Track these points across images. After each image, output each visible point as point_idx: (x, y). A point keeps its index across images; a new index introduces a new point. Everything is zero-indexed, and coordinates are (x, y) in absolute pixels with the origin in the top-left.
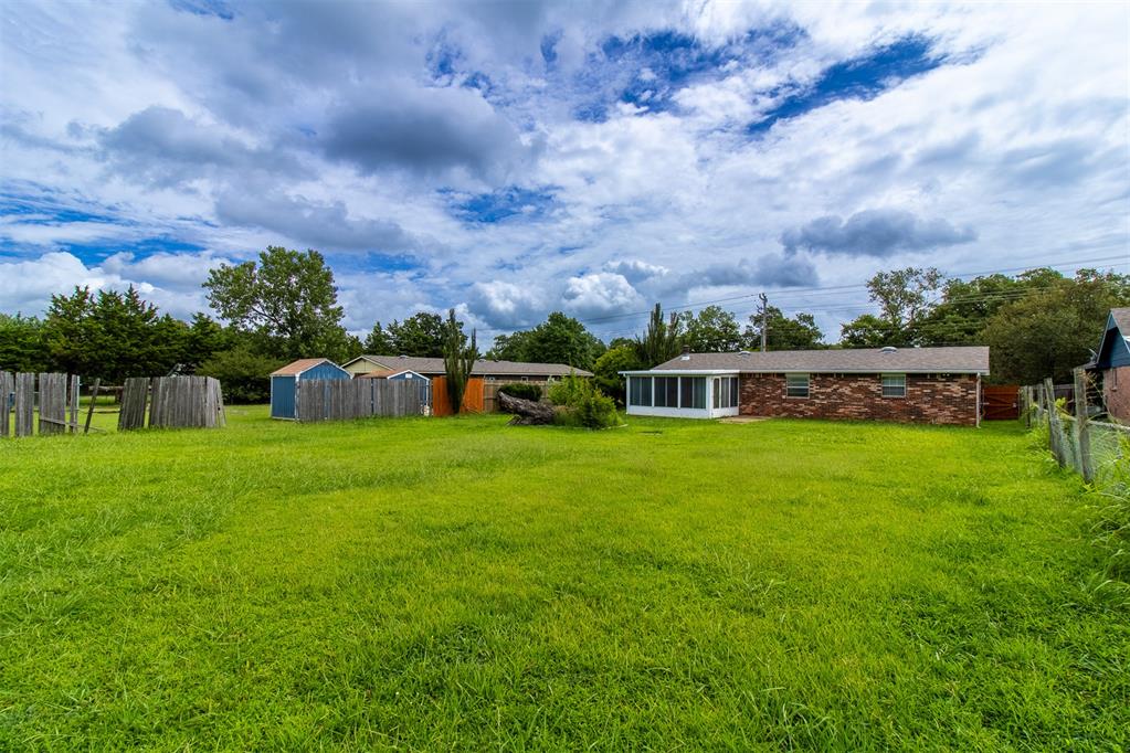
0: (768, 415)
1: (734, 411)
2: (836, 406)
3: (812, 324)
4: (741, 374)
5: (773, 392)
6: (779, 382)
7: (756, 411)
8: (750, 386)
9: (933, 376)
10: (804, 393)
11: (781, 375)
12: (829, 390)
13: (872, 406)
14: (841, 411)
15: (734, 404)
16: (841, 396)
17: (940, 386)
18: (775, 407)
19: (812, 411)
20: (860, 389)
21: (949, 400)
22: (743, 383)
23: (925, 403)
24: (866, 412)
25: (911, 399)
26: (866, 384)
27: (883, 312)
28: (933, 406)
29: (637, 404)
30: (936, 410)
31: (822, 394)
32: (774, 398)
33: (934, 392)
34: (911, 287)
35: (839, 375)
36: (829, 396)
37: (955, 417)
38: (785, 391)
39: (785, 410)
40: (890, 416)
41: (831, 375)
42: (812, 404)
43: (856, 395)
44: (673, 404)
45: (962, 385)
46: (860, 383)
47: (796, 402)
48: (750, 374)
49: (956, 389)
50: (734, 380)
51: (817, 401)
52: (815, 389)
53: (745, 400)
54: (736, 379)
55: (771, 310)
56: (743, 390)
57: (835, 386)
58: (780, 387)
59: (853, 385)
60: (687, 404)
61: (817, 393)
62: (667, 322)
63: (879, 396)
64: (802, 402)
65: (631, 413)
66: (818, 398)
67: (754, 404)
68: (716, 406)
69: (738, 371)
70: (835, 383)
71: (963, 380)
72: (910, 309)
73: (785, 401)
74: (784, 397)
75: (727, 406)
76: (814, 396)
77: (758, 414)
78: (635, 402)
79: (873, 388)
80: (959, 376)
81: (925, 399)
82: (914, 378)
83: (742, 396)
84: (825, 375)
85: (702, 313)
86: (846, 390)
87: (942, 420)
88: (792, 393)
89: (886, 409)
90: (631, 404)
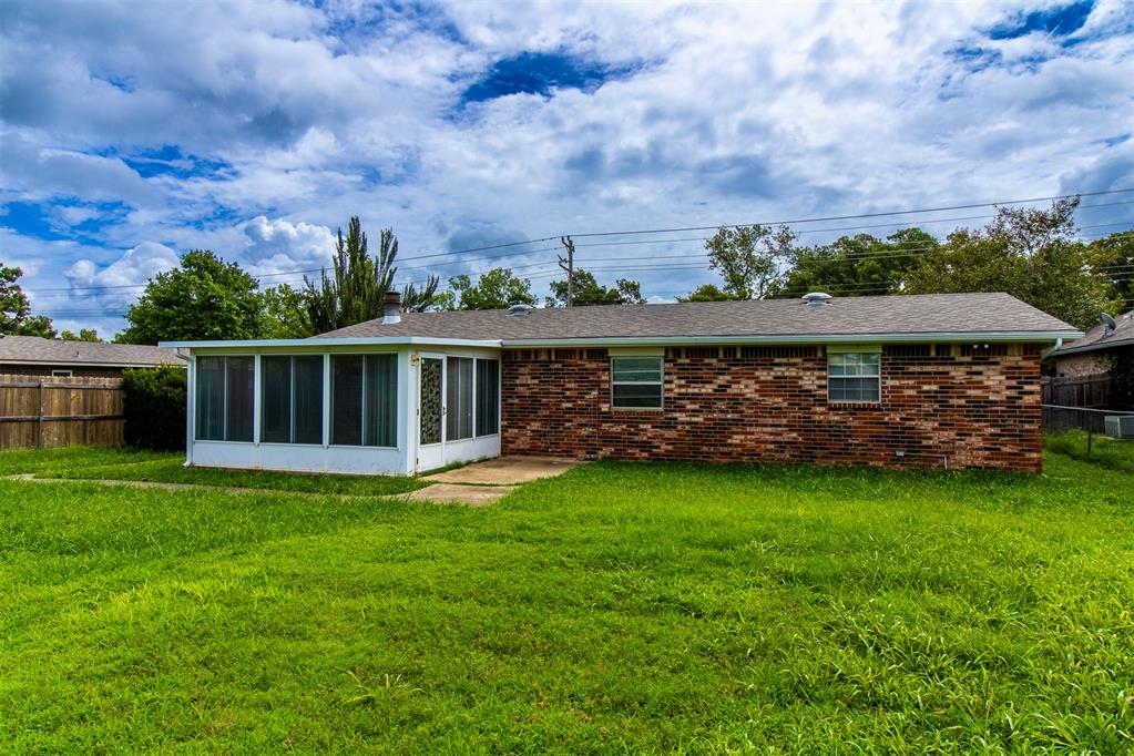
0: (569, 453)
1: (490, 445)
2: (723, 428)
3: (637, 296)
4: (506, 353)
5: (581, 396)
6: (594, 372)
7: (541, 444)
8: (526, 380)
9: (943, 348)
10: (650, 395)
11: (599, 353)
12: (709, 389)
13: (807, 427)
14: (737, 439)
15: (486, 428)
16: (737, 401)
17: (958, 374)
18: (584, 432)
19: (668, 441)
20: (779, 385)
21: (980, 409)
22: (511, 374)
23: (927, 416)
24: (793, 443)
25: (895, 408)
26: (793, 372)
27: (727, 284)
28: (944, 426)
29: (216, 435)
30: (952, 435)
31: (694, 398)
32: (582, 411)
33: (947, 389)
34: (760, 248)
35: (730, 350)
36: (706, 403)
37: (995, 452)
38: (606, 392)
39: (608, 439)
40: (845, 452)
41: (711, 350)
42: (670, 424)
43: (770, 401)
44: (310, 435)
45: (1010, 372)
46: (778, 371)
47: (633, 421)
48: (527, 352)
49: (994, 381)
50: (489, 368)
51: (682, 417)
52: (676, 387)
53: (516, 418)
54: (493, 364)
55: (581, 275)
56: (510, 390)
57: (722, 380)
58: (597, 384)
59: (764, 375)
60: (346, 434)
61: (682, 396)
62: (373, 252)
63: (822, 401)
64: (646, 418)
65: (199, 463)
66: (682, 409)
67: (535, 426)
68: (429, 436)
69: (495, 343)
70: (721, 372)
71: (1014, 359)
72: (759, 281)
73: (607, 417)
74: (605, 408)
75: (468, 435)
76: (674, 404)
77: (545, 452)
78: (209, 432)
79: (809, 381)
80: (1000, 348)
81: (927, 407)
82: (901, 354)
83: (508, 408)
84: (699, 352)
85: (484, 279)
86: (747, 388)
87: (963, 458)
88: (627, 396)
89: (837, 432)
90: (201, 435)
